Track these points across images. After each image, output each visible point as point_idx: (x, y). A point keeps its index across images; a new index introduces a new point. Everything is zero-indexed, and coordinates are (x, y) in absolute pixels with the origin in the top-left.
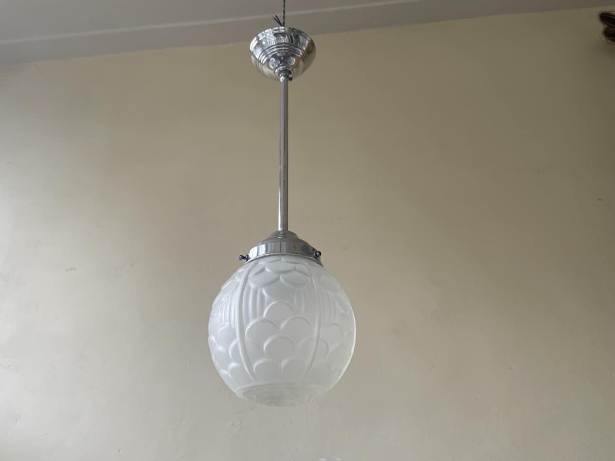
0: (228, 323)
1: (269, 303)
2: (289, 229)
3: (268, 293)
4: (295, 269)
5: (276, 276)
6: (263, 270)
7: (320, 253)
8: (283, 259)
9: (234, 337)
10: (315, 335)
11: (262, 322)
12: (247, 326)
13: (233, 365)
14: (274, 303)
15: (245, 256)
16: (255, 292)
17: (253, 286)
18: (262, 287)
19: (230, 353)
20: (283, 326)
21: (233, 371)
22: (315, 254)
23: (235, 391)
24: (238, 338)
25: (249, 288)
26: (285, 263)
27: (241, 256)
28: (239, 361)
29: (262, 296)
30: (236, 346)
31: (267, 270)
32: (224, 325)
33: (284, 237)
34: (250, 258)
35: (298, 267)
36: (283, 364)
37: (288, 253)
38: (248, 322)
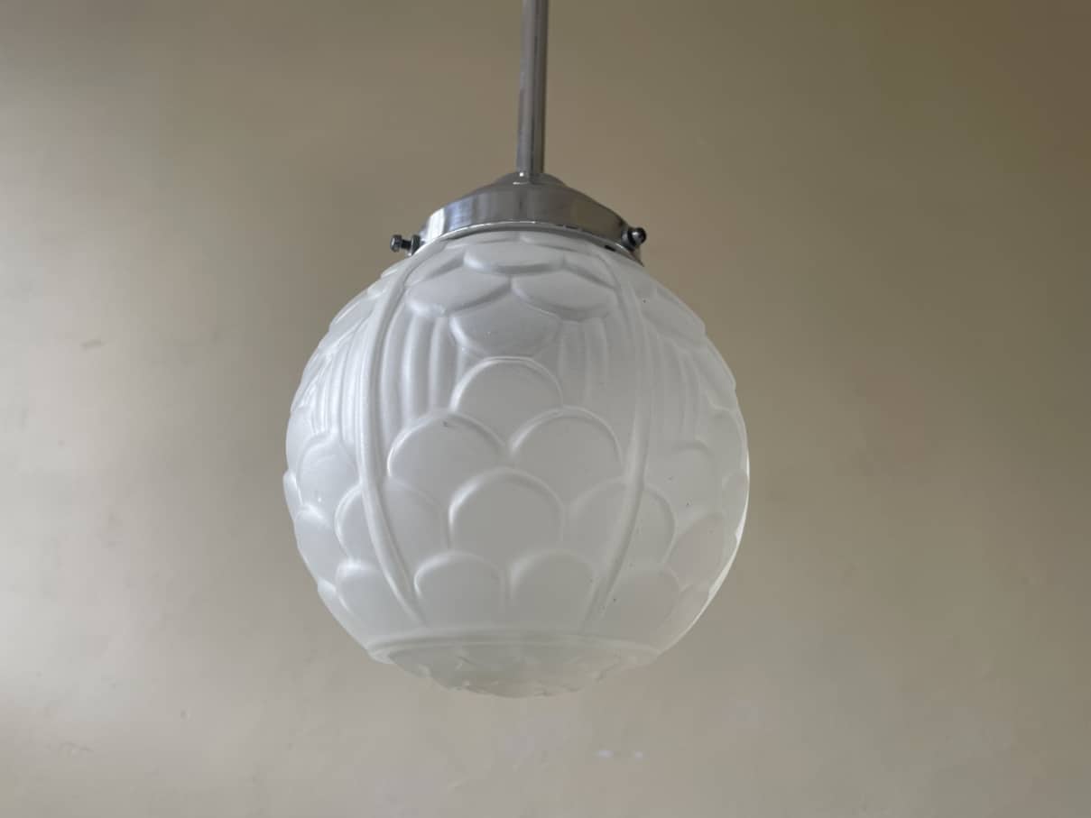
0: (334, 430)
1: (470, 363)
2: (548, 170)
3: (468, 332)
4: (564, 266)
5: (498, 280)
6: (457, 263)
7: (643, 234)
8: (526, 238)
9: (352, 477)
10: (630, 477)
11: (445, 424)
12: (392, 440)
13: (351, 567)
14: (486, 363)
15: (408, 237)
16: (428, 328)
17: (418, 308)
18: (448, 314)
19: (339, 531)
20: (517, 442)
21: (350, 586)
22: (625, 237)
23: (368, 642)
24: (363, 480)
25: (407, 317)
26: (530, 247)
27: (398, 237)
28: (367, 554)
29: (449, 344)
30: (357, 506)
31: (472, 262)
32: (321, 437)
33: (533, 183)
34: (423, 243)
35: (572, 259)
36: (517, 570)
37: (543, 224)
38: (398, 424)
